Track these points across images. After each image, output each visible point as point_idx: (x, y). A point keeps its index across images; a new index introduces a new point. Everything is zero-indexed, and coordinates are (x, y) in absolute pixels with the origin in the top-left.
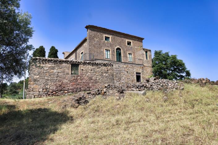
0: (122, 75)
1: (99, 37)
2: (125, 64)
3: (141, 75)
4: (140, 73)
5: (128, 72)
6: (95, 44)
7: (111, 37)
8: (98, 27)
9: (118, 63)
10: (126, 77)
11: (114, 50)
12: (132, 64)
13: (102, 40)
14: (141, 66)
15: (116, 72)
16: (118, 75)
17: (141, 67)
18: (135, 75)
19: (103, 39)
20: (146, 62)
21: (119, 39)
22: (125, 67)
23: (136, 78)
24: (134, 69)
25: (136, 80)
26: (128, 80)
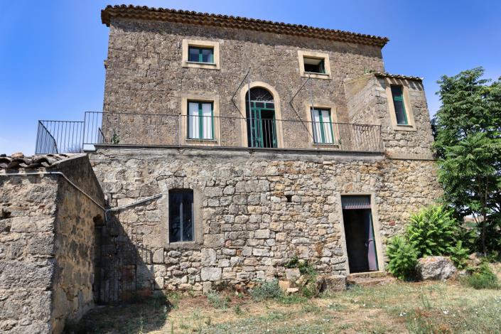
0: (253, 218)
1: (159, 49)
2: (275, 157)
3: (374, 207)
4: (367, 198)
5: (289, 197)
6: (136, 81)
7: (222, 48)
8: (153, 10)
9: (227, 157)
10: (279, 226)
11: (233, 101)
12: (314, 157)
13: (175, 64)
14: (373, 158)
15: (216, 203)
16: (231, 218)
17: (368, 165)
18: (339, 208)
19: (180, 58)
20: (399, 136)
21: (259, 52)
22: (272, 170)
23: (340, 227)
24: (328, 179)
25: (343, 234)
26: (294, 241)
